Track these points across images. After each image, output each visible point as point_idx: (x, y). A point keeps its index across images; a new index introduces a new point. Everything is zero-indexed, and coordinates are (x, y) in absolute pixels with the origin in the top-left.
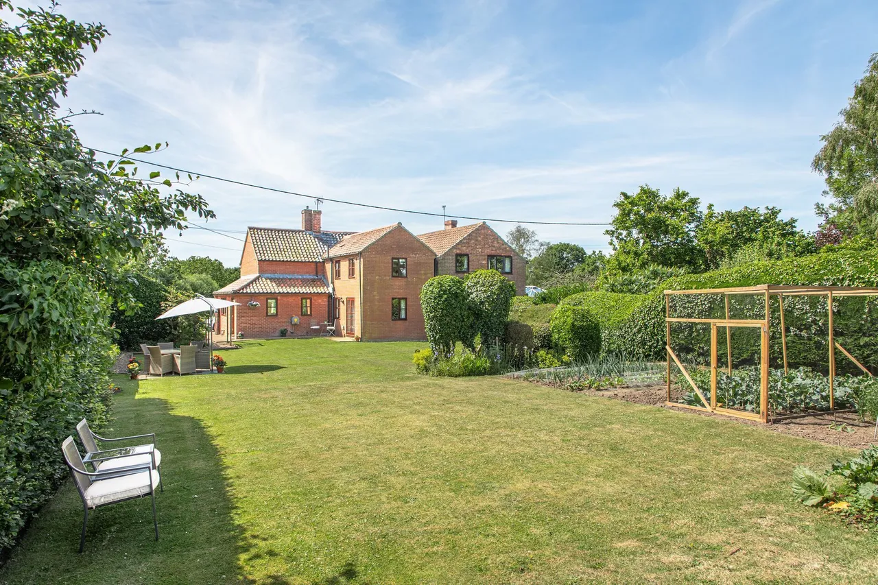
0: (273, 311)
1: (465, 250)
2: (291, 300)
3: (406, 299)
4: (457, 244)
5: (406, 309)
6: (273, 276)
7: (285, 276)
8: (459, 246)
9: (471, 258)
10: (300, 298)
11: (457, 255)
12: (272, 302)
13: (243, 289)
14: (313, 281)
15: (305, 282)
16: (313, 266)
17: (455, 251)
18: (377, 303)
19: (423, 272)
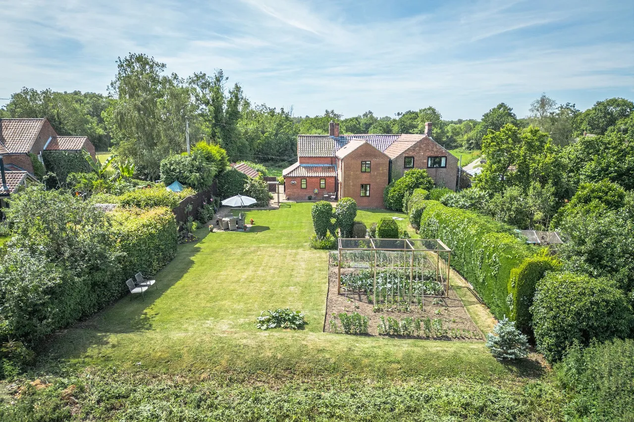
0: (304, 186)
1: (411, 154)
2: (314, 180)
3: (370, 185)
4: (406, 151)
5: (369, 190)
6: (307, 165)
7: (314, 165)
8: (407, 152)
9: (415, 159)
10: (319, 179)
11: (405, 157)
12: (304, 182)
13: (289, 174)
14: (329, 168)
15: (324, 169)
16: (330, 159)
17: (404, 155)
18: (351, 187)
19: (381, 169)
